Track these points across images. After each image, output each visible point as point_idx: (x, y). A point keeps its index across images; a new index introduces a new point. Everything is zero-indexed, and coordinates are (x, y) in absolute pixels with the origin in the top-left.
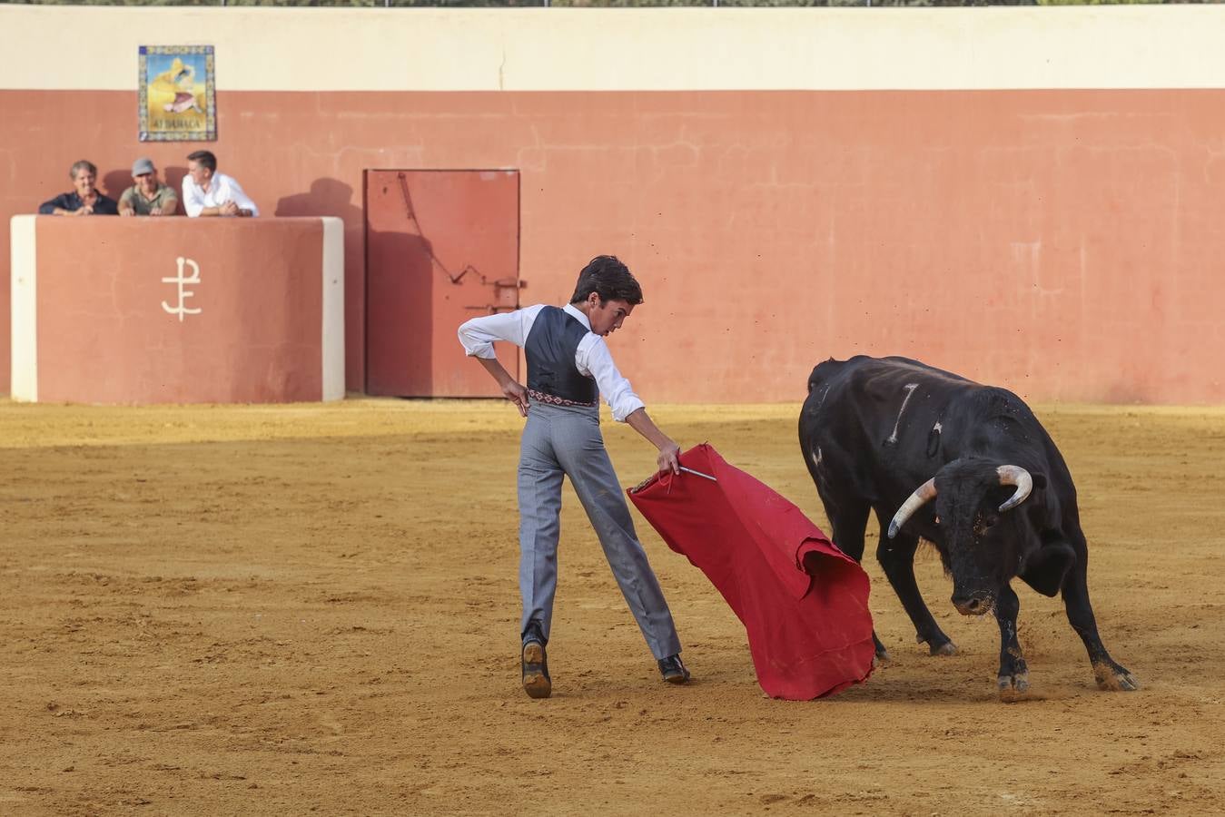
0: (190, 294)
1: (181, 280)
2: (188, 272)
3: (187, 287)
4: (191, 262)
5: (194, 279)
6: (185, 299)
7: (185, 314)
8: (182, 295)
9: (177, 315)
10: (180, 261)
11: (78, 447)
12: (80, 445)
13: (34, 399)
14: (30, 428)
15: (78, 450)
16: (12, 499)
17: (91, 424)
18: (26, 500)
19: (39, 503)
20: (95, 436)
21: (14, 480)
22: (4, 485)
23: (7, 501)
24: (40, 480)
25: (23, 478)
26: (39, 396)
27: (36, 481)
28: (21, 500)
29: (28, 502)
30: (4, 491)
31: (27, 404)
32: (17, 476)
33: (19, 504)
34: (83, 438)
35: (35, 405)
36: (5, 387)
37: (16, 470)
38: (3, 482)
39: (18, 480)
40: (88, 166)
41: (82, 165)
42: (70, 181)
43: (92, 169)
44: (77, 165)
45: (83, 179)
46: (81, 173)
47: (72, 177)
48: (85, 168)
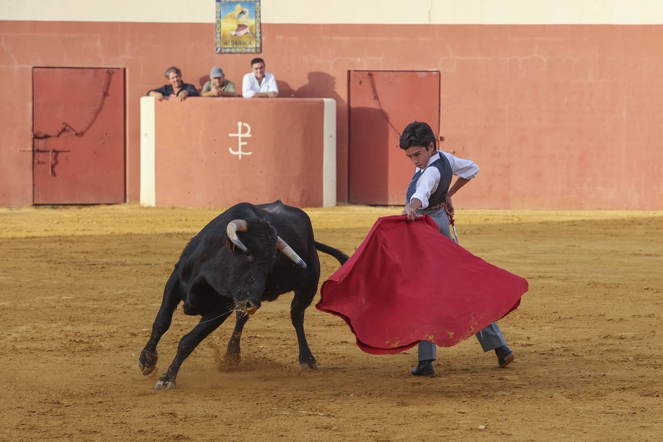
0: (245, 143)
1: (240, 135)
2: (244, 130)
3: (243, 139)
4: (245, 124)
5: (248, 135)
6: (243, 146)
7: (242, 155)
8: (241, 144)
9: (238, 155)
10: (240, 124)
11: (179, 233)
12: (181, 232)
13: (153, 205)
14: (151, 222)
15: (179, 235)
16: (141, 264)
17: (186, 220)
18: (148, 264)
19: (156, 266)
20: (189, 227)
21: (142, 252)
22: (136, 255)
23: (137, 265)
24: (157, 252)
25: (147, 251)
26: (157, 203)
27: (154, 254)
28: (145, 265)
29: (150, 266)
30: (136, 259)
31: (149, 208)
32: (143, 251)
33: (144, 267)
34: (182, 228)
35: (154, 208)
36: (137, 198)
37: (142, 246)
38: (135, 254)
39: (144, 252)
40: (175, 70)
41: (171, 70)
42: (166, 79)
43: (178, 72)
44: (169, 70)
45: (173, 78)
46: (172, 74)
47: (167, 77)
48: (174, 72)
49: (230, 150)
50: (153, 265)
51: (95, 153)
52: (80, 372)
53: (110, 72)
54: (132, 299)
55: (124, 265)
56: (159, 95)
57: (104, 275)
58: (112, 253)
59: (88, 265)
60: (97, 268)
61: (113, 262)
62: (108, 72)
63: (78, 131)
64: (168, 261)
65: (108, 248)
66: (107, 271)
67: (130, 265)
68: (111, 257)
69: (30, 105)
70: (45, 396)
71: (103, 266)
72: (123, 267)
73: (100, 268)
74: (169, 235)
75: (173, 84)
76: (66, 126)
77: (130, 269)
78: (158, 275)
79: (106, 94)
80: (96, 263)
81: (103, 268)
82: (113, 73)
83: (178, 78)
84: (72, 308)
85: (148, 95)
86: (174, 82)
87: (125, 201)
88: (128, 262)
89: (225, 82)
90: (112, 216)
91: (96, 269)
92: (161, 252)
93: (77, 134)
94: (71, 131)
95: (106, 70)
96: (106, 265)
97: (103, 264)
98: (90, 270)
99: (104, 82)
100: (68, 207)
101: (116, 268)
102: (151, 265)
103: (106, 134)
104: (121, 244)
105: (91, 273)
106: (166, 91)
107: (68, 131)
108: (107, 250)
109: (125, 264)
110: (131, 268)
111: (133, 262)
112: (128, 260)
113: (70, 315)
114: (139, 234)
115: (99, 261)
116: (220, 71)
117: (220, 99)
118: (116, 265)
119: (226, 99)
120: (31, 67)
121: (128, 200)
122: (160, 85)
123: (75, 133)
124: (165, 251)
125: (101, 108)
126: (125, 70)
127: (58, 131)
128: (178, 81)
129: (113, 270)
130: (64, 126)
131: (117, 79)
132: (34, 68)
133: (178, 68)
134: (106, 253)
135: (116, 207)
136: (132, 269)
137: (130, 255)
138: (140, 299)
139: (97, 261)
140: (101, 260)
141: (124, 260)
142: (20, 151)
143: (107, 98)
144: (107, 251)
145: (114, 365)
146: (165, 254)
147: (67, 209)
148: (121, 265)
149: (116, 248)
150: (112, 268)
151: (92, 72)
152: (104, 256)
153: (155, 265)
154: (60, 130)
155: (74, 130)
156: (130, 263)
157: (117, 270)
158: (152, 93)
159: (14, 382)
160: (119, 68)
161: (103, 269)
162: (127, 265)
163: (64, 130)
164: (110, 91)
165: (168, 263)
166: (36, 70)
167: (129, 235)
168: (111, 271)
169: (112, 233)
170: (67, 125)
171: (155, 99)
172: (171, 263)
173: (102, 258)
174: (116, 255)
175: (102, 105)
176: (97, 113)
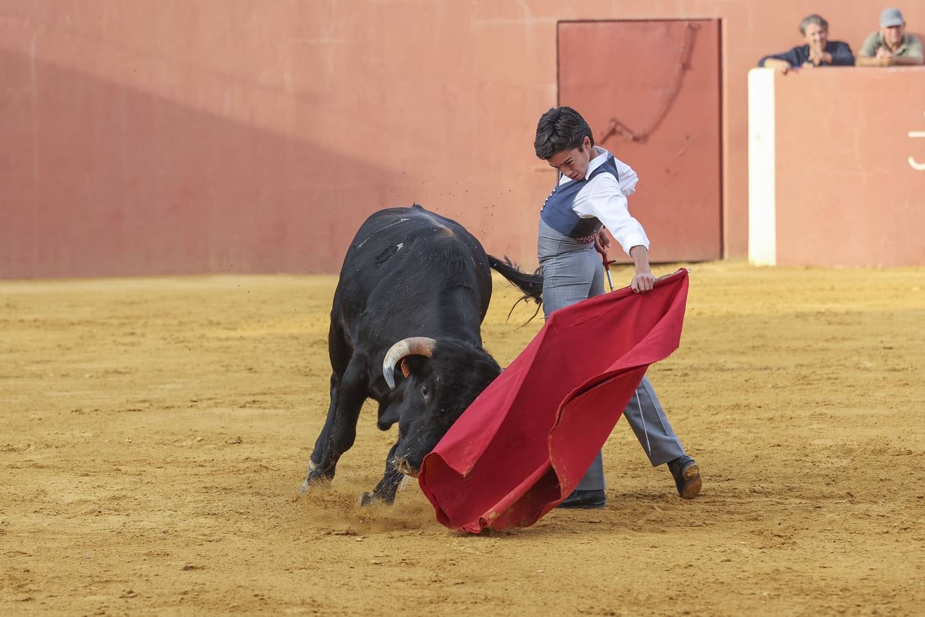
11: (820, 313)
12: (822, 310)
13: (772, 262)
14: (769, 294)
15: (820, 315)
16: (752, 368)
17: (833, 289)
18: (766, 369)
19: (780, 371)
20: (837, 301)
21: (753, 347)
22: (743, 353)
23: (746, 370)
24: (780, 347)
25: (763, 345)
26: (779, 257)
27: (776, 349)
28: (761, 369)
29: (769, 371)
30: (743, 359)
31: (766, 268)
32: (756, 344)
33: (760, 372)
34: (825, 303)
35: (773, 268)
36: (743, 249)
37: (754, 337)
38: (741, 350)
39: (758, 347)
40: (819, 21)
41: (813, 20)
42: (800, 35)
43: (824, 24)
44: (808, 19)
45: (814, 34)
46: (812, 28)
47: (803, 31)
48: (816, 23)
49: (911, 161)
50: (774, 369)
51: (668, 171)
52: (649, 560)
53: (694, 27)
54: (737, 430)
55: (722, 370)
56: (783, 65)
57: (686, 388)
58: (700, 349)
59: (659, 370)
60: (675, 375)
61: (703, 364)
62: (690, 26)
63: (638, 132)
64: (801, 363)
65: (694, 341)
66: (693, 381)
67: (733, 370)
68: (699, 355)
69: (554, 88)
70: (589, 602)
71: (685, 372)
72: (721, 373)
73: (681, 376)
74: (801, 316)
75: (812, 44)
76: (616, 125)
77: (733, 378)
78: (784, 387)
79: (686, 67)
80: (672, 367)
81: (686, 375)
82: (700, 27)
83: (823, 35)
84: (631, 447)
85: (761, 64)
86: (815, 41)
87: (722, 257)
88: (730, 365)
89: (906, 37)
90: (698, 282)
91: (672, 377)
92: (789, 347)
93: (636, 139)
94: (626, 134)
95: (686, 24)
96: (691, 370)
97: (685, 369)
98: (663, 378)
99: (682, 45)
100: (621, 268)
101: (708, 375)
102: (771, 369)
103: (687, 138)
104: (715, 333)
105: (666, 384)
106: (797, 57)
107: (620, 133)
108: (692, 344)
109: (724, 368)
110: (735, 375)
111: (738, 365)
112: (730, 361)
113: (629, 458)
114: (748, 316)
115: (678, 364)
116: (898, 15)
117: (893, 69)
118: (708, 369)
119: (903, 69)
120: (554, 21)
121: (726, 255)
122: (786, 48)
123: (631, 137)
124: (795, 344)
125: (676, 93)
126: (720, 21)
127: (601, 134)
128: (822, 40)
129: (704, 379)
130: (613, 124)
131: (706, 40)
132: (560, 22)
133: (825, 17)
134: (690, 348)
135: (705, 266)
136: (736, 377)
137: (732, 351)
138: (753, 430)
139: (673, 364)
140: (680, 361)
141: (722, 361)
142: (537, 170)
143: (690, 75)
144: (692, 346)
145: (709, 547)
146: (795, 350)
147: (619, 271)
148: (716, 370)
149: (707, 341)
150: (702, 375)
151: (662, 28)
152: (687, 354)
153: (779, 369)
154: (606, 132)
155: (631, 132)
156: (734, 366)
157: (710, 378)
158: (768, 62)
159: (533, 577)
160: (709, 20)
161: (686, 378)
162: (728, 370)
163: (613, 132)
164: (694, 62)
165: (802, 365)
166: (562, 26)
167: (730, 316)
168: (700, 381)
169: (699, 314)
170: (618, 123)
171: (776, 72)
172: (806, 366)
173: (683, 359)
174: (708, 353)
175: (679, 86)
176: (671, 100)
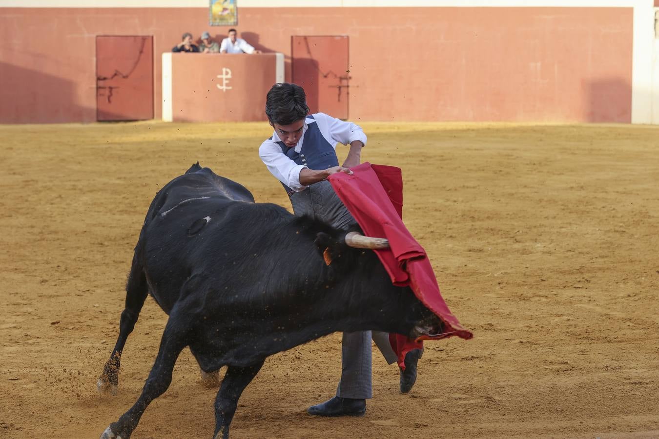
0: (228, 82)
1: (224, 77)
4: (228, 70)
5: (229, 76)
6: (226, 83)
7: (226, 89)
8: (224, 82)
10: (224, 69)
13: (171, 121)
17: (191, 130)
20: (192, 134)
26: (173, 119)
31: (168, 123)
35: (171, 123)
36: (160, 116)
53: (144, 39)
63: (125, 75)
69: (94, 59)
79: (141, 52)
82: (146, 39)
85: (167, 52)
87: (153, 118)
93: (124, 77)
94: (120, 75)
95: (141, 37)
99: (140, 45)
103: (141, 77)
107: (118, 75)
120: (95, 36)
121: (155, 117)
125: (138, 62)
126: (153, 37)
127: (112, 75)
130: (115, 72)
131: (148, 43)
132: (97, 36)
135: (148, 121)
142: (89, 88)
143: (142, 55)
151: (133, 39)
155: (122, 75)
160: (149, 36)
163: (116, 75)
164: (144, 50)
166: (98, 38)
170: (117, 72)
175: (139, 59)
176: (136, 63)
